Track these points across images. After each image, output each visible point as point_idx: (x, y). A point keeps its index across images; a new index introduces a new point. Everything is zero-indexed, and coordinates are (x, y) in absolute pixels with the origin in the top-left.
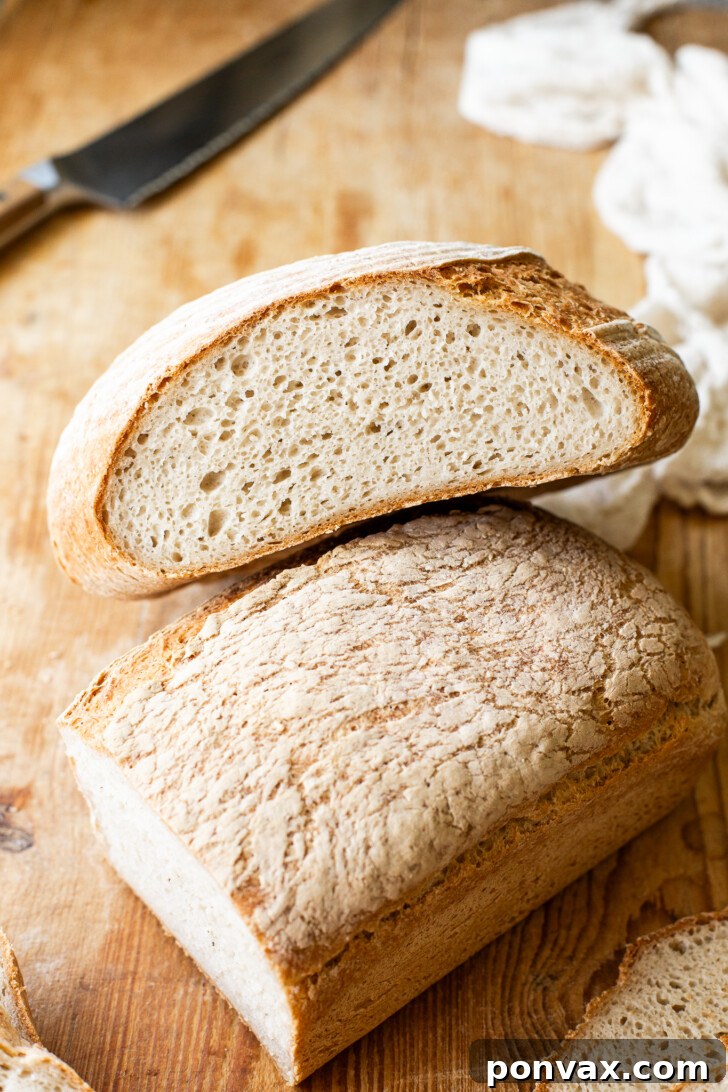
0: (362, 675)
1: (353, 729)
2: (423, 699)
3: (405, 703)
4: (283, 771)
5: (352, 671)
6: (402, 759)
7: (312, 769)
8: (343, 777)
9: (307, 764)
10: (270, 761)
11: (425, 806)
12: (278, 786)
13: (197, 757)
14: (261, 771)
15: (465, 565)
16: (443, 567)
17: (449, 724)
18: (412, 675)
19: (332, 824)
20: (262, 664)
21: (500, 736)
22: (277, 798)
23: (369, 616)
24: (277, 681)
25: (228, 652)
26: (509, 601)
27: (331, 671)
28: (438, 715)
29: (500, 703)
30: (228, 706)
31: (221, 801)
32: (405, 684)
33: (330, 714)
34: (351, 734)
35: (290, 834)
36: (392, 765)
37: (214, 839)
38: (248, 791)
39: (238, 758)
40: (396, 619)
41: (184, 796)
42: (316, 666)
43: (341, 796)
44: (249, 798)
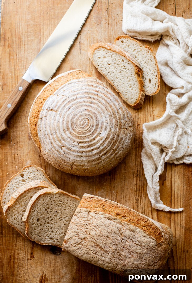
0: (103, 240)
1: (94, 244)
2: (105, 250)
3: (102, 248)
4: (83, 238)
5: (103, 239)
6: (94, 252)
7: (85, 241)
8: (86, 246)
9: (86, 240)
10: (83, 235)
11: (90, 258)
12: (81, 238)
13: (79, 225)
14: (81, 235)
15: (135, 243)
16: (132, 240)
17: (103, 256)
18: (108, 247)
19: (80, 248)
20: (97, 225)
21: (106, 263)
22: (79, 239)
23: (115, 235)
24: (96, 229)
25: (98, 219)
26: (132, 252)
27: (101, 236)
28: (104, 254)
29: (111, 260)
30: (89, 224)
31: (75, 232)
32: (106, 247)
33: (94, 240)
34: (93, 244)
35: (75, 243)
36: (92, 252)
37: (70, 233)
38: (78, 235)
39: (82, 230)
40: (117, 239)
41: (73, 226)
42: (101, 233)
43: (84, 247)
44: (77, 235)
